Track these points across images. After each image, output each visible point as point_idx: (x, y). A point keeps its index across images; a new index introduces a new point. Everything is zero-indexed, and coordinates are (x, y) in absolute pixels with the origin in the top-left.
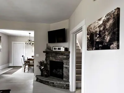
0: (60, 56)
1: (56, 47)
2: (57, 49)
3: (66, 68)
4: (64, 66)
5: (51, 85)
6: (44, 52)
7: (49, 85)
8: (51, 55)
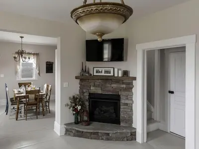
0: (113, 85)
1: (100, 70)
2: (103, 72)
3: (127, 104)
4: (123, 101)
5: (102, 139)
6: (77, 78)
7: (99, 139)
8: (92, 84)
